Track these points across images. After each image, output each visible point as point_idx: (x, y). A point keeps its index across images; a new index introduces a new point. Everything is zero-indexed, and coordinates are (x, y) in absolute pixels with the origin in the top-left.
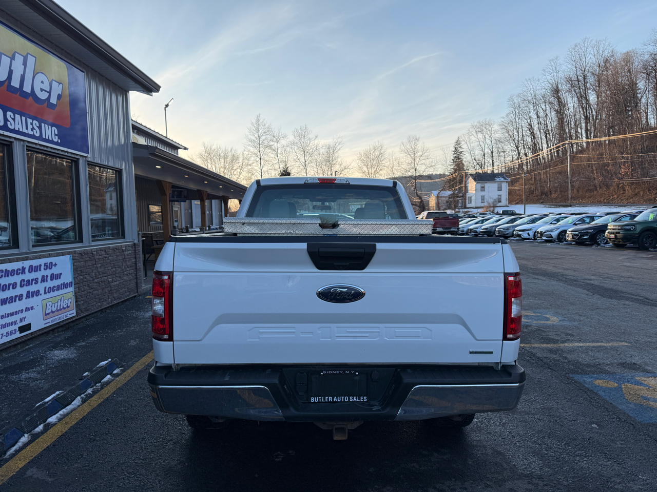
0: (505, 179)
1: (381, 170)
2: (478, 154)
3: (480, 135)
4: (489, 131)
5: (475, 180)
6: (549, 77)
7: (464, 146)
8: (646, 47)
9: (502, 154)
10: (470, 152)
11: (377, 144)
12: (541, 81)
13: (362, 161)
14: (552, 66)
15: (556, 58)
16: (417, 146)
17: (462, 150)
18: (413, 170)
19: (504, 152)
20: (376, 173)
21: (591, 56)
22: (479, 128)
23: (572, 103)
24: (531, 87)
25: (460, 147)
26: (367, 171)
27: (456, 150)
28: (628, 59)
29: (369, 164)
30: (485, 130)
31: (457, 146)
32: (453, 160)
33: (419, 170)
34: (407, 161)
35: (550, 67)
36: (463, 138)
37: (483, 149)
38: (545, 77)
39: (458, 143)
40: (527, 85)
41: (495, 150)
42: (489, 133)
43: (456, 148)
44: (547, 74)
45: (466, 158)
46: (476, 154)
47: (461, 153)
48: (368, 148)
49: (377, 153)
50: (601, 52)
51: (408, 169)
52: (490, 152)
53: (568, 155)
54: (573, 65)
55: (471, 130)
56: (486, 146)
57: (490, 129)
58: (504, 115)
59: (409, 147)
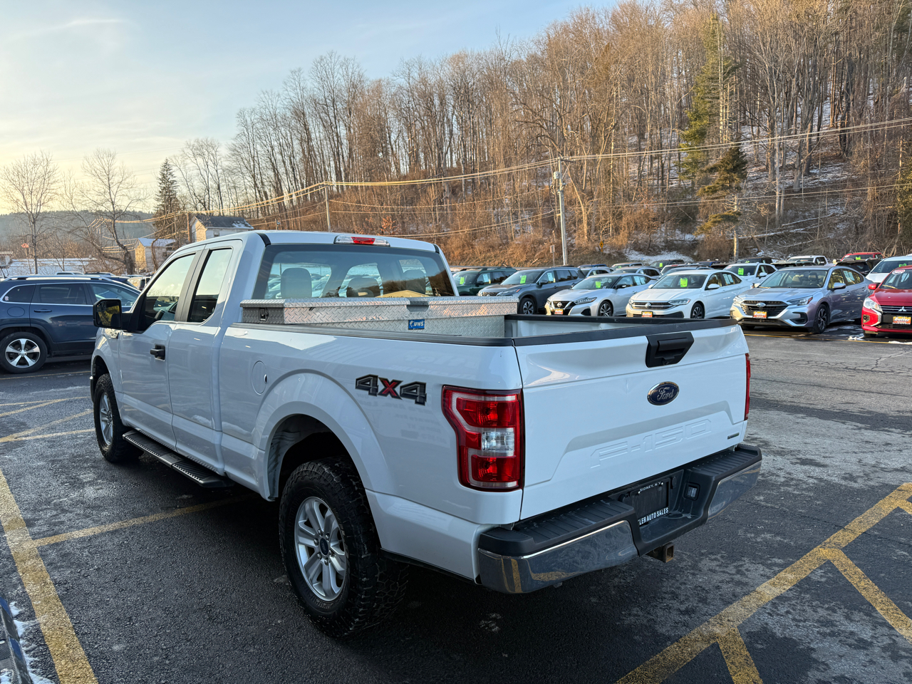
0: (246, 225)
1: (51, 199)
2: (198, 186)
3: (200, 160)
4: (212, 154)
5: (205, 224)
6: (292, 94)
7: (177, 175)
8: (395, 78)
9: (233, 190)
10: (187, 182)
11: (39, 155)
12: (282, 97)
13: (12, 181)
14: (295, 79)
15: (300, 70)
16: (113, 167)
17: (174, 179)
18: (109, 204)
19: (235, 187)
20: (40, 204)
21: (339, 76)
22: (198, 149)
23: (317, 132)
24: (270, 103)
25: (170, 174)
26: (22, 200)
27: (164, 177)
28: (378, 89)
29: (25, 188)
30: (206, 153)
31: (165, 172)
32: (160, 192)
33: (118, 204)
34: (96, 189)
35: (293, 81)
36: (175, 161)
37: (206, 180)
38: (286, 92)
39: (166, 167)
40: (264, 99)
41: (222, 184)
42: (212, 158)
43: (163, 175)
44: (289, 89)
45: (181, 190)
46: (196, 187)
47: (172, 183)
48: (22, 161)
49: (41, 170)
50: (350, 74)
51: (99, 202)
52: (215, 186)
53: (326, 200)
54: (319, 84)
55: (186, 151)
56: (210, 176)
57: (214, 152)
58: (234, 135)
59: (98, 167)
